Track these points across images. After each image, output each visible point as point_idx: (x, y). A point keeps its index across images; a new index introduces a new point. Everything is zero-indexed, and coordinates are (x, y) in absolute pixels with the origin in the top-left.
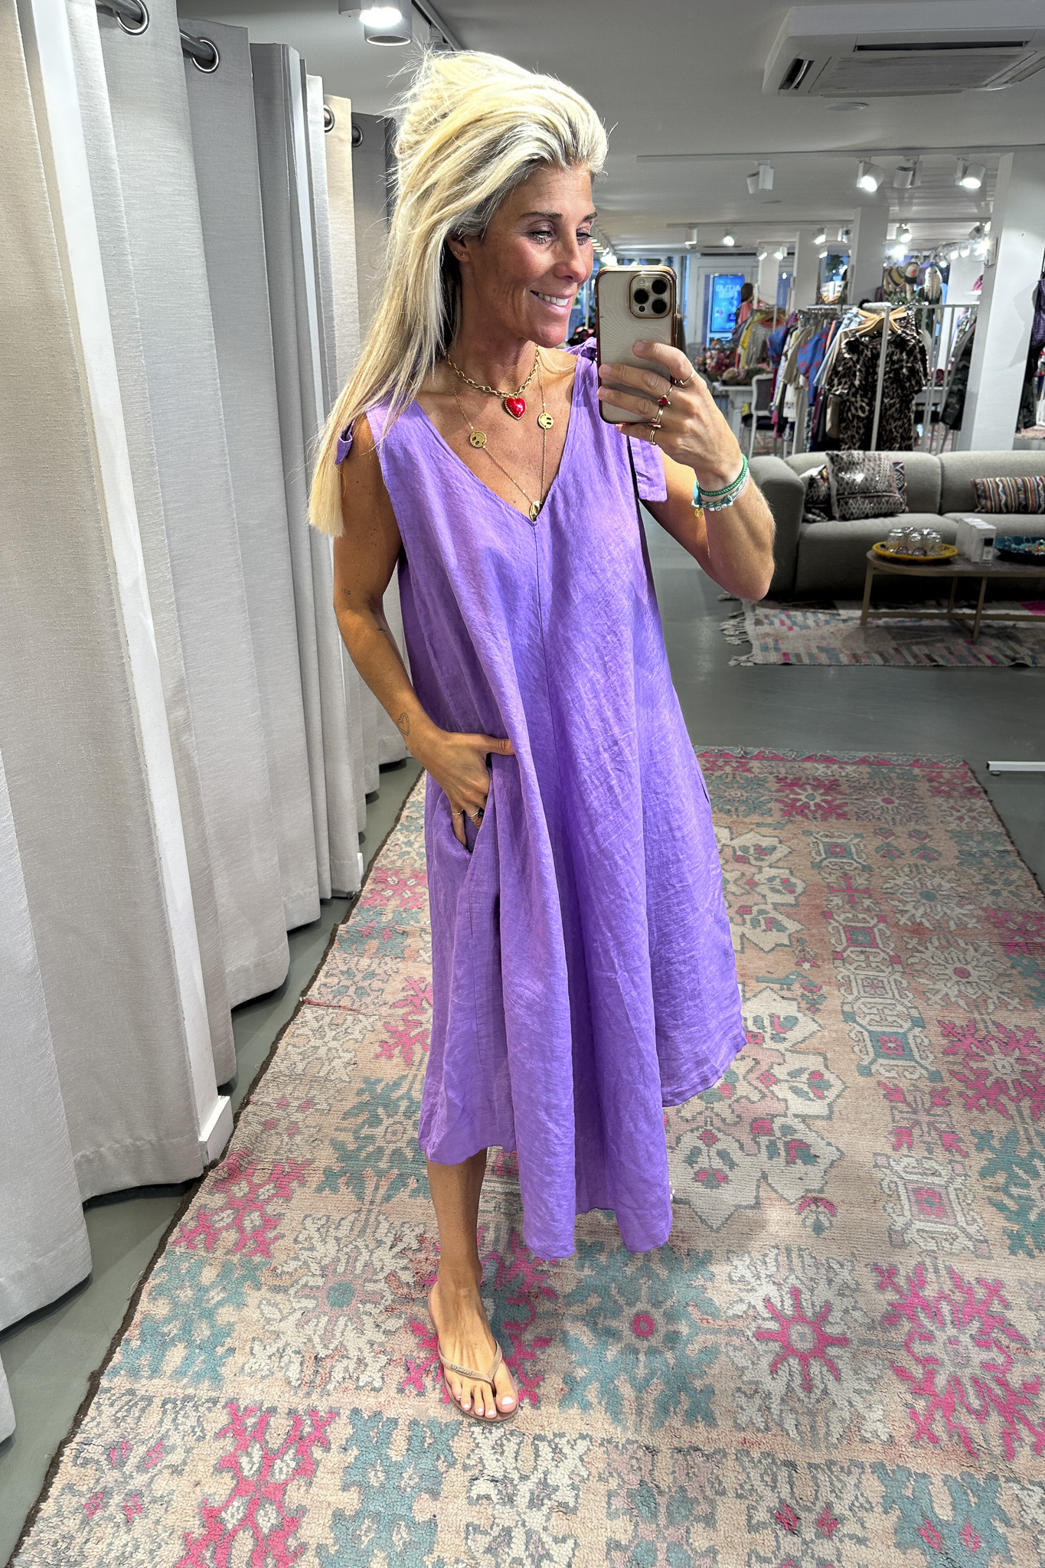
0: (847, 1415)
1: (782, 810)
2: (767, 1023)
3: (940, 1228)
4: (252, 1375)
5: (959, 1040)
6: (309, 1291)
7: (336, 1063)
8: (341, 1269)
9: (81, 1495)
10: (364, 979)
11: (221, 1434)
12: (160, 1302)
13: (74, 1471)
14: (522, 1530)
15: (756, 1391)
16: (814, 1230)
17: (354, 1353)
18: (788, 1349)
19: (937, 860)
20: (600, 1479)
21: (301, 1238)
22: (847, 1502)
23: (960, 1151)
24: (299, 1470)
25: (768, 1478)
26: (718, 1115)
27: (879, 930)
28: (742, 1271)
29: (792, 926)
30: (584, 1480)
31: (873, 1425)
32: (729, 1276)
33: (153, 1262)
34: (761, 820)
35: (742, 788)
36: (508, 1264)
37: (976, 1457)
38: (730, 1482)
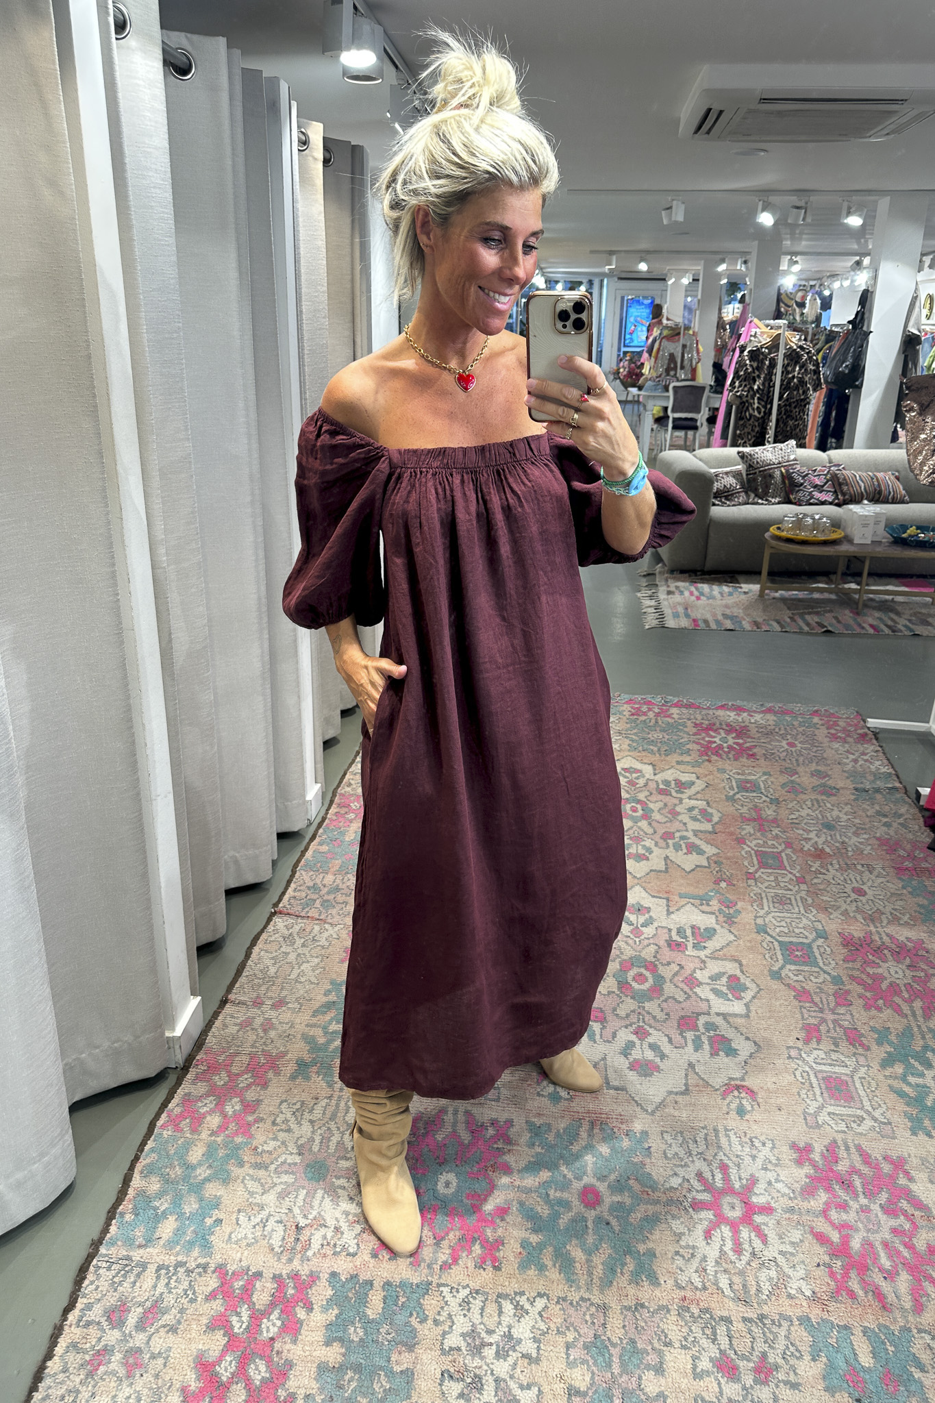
0: (773, 1274)
1: (699, 750)
2: (689, 932)
3: (849, 1111)
4: (236, 1243)
5: (857, 949)
6: (289, 1169)
7: (305, 967)
8: (316, 1148)
9: (85, 1352)
10: (328, 893)
11: (212, 1296)
12: (154, 1179)
13: (78, 1331)
14: (490, 1379)
15: (693, 1255)
16: (737, 1113)
17: (331, 1223)
18: (721, 1219)
19: (835, 795)
20: (559, 1332)
21: (278, 1120)
22: (779, 1351)
23: (862, 1045)
24: (285, 1329)
25: (708, 1332)
26: (649, 1013)
27: (786, 855)
28: (675, 1149)
29: (710, 850)
30: (544, 1334)
31: (797, 1283)
32: (665, 1153)
33: (143, 1144)
34: (680, 758)
35: (664, 731)
36: (466, 1142)
37: (890, 1311)
38: (675, 1334)
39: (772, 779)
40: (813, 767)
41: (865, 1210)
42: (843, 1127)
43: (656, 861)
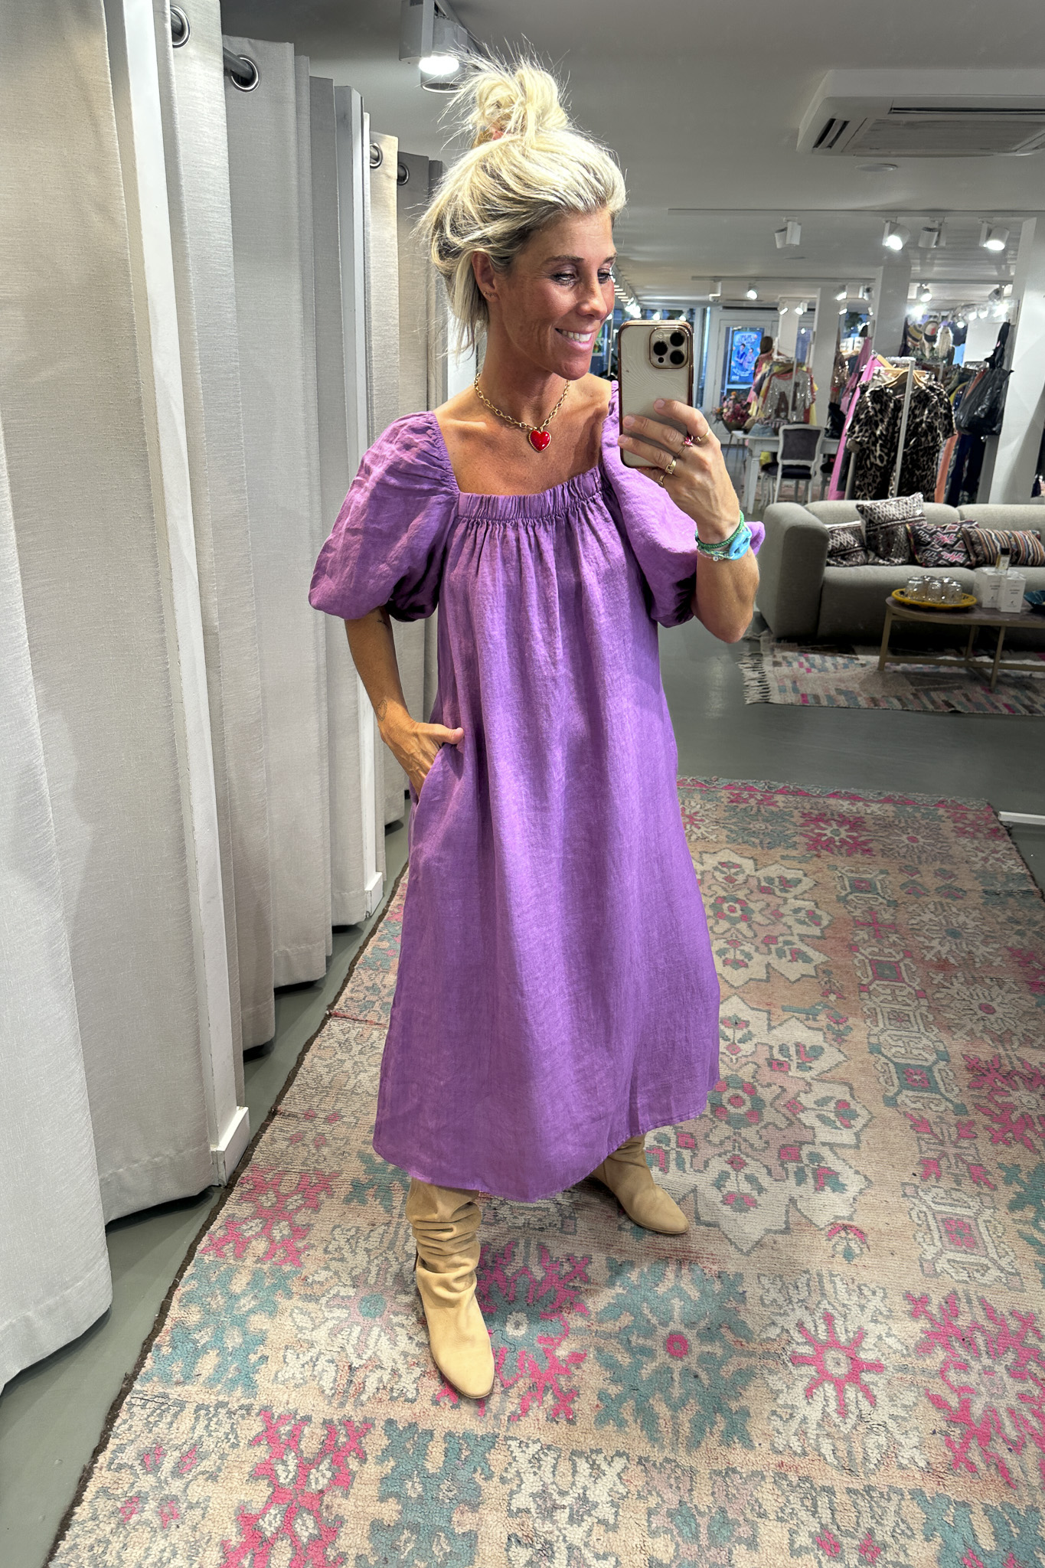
0: (882, 1440)
1: (807, 844)
2: (792, 1051)
3: (972, 1259)
4: (283, 1383)
5: (984, 1075)
6: (342, 1302)
7: (362, 1076)
9: (117, 1498)
11: (255, 1441)
12: (194, 1308)
13: (109, 1474)
14: (563, 1546)
15: (792, 1416)
16: (844, 1257)
17: (388, 1364)
18: (824, 1376)
19: (962, 898)
20: (640, 1497)
21: (331, 1248)
22: (888, 1528)
23: (988, 1183)
24: (335, 1481)
25: (808, 1503)
26: (745, 1140)
27: (905, 965)
28: (773, 1294)
29: (818, 957)
30: (623, 1498)
31: (909, 1451)
32: (761, 1299)
33: (182, 1269)
34: (785, 853)
35: (767, 821)
36: (539, 1278)
37: (1015, 1488)
38: (770, 1503)
39: (890, 879)
40: (938, 865)
41: (988, 1371)
42: (964, 1276)
43: (757, 968)
